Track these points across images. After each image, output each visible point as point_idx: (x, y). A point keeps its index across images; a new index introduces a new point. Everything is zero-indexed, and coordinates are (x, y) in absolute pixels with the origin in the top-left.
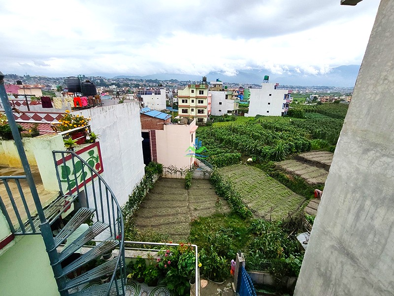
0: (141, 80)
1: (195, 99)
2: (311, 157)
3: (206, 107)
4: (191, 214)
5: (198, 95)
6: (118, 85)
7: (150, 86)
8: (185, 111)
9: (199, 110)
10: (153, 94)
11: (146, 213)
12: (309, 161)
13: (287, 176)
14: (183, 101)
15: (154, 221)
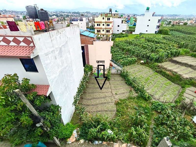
0: (70, 12)
1: (104, 24)
2: (181, 60)
3: (111, 29)
4: (114, 97)
5: (107, 21)
6: (57, 16)
7: (75, 16)
8: (99, 31)
9: (107, 30)
10: (79, 21)
11: (87, 96)
12: (180, 62)
13: (168, 73)
14: (98, 25)
15: (93, 102)
